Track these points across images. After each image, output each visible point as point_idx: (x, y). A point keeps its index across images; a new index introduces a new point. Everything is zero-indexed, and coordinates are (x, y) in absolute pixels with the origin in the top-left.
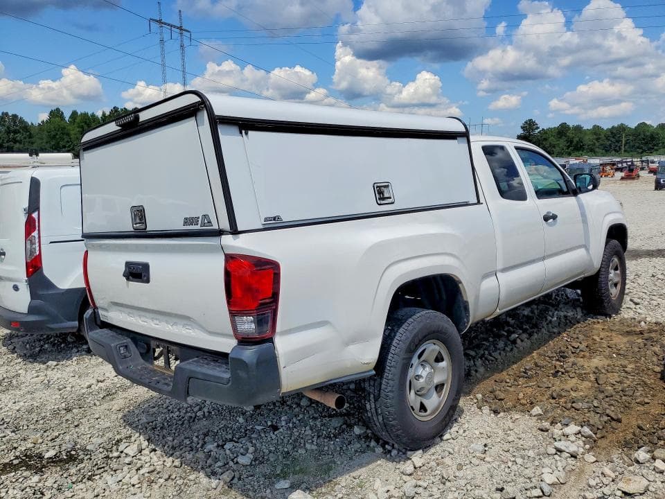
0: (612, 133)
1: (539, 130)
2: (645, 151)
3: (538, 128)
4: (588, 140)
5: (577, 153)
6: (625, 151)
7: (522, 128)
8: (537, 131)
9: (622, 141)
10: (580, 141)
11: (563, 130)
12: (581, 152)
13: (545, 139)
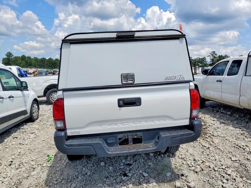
0: (42, 60)
1: (14, 57)
2: (53, 67)
3: (13, 56)
4: (33, 62)
5: (30, 67)
6: (47, 67)
7: (6, 55)
8: (13, 57)
9: (45, 63)
10: (31, 62)
11: (23, 58)
12: (31, 66)
13: (17, 61)
